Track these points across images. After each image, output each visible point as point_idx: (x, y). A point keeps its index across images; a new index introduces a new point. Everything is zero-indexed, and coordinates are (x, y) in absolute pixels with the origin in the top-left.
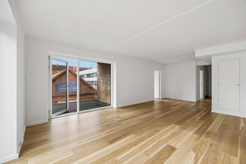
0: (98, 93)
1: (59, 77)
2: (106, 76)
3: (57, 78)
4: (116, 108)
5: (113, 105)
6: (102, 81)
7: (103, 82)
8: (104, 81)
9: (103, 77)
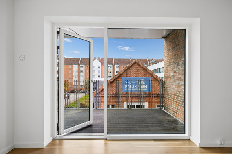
0: (165, 98)
1: (125, 71)
2: (178, 63)
3: (123, 73)
4: (199, 146)
5: (190, 135)
6: (172, 74)
7: (174, 76)
8: (175, 74)
9: (173, 65)
